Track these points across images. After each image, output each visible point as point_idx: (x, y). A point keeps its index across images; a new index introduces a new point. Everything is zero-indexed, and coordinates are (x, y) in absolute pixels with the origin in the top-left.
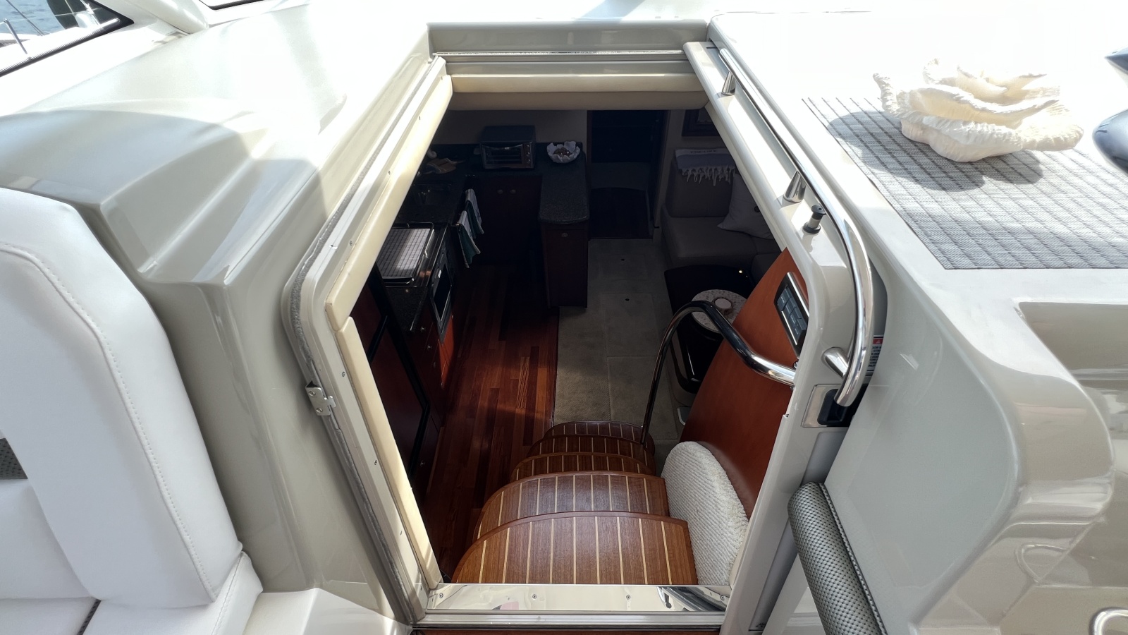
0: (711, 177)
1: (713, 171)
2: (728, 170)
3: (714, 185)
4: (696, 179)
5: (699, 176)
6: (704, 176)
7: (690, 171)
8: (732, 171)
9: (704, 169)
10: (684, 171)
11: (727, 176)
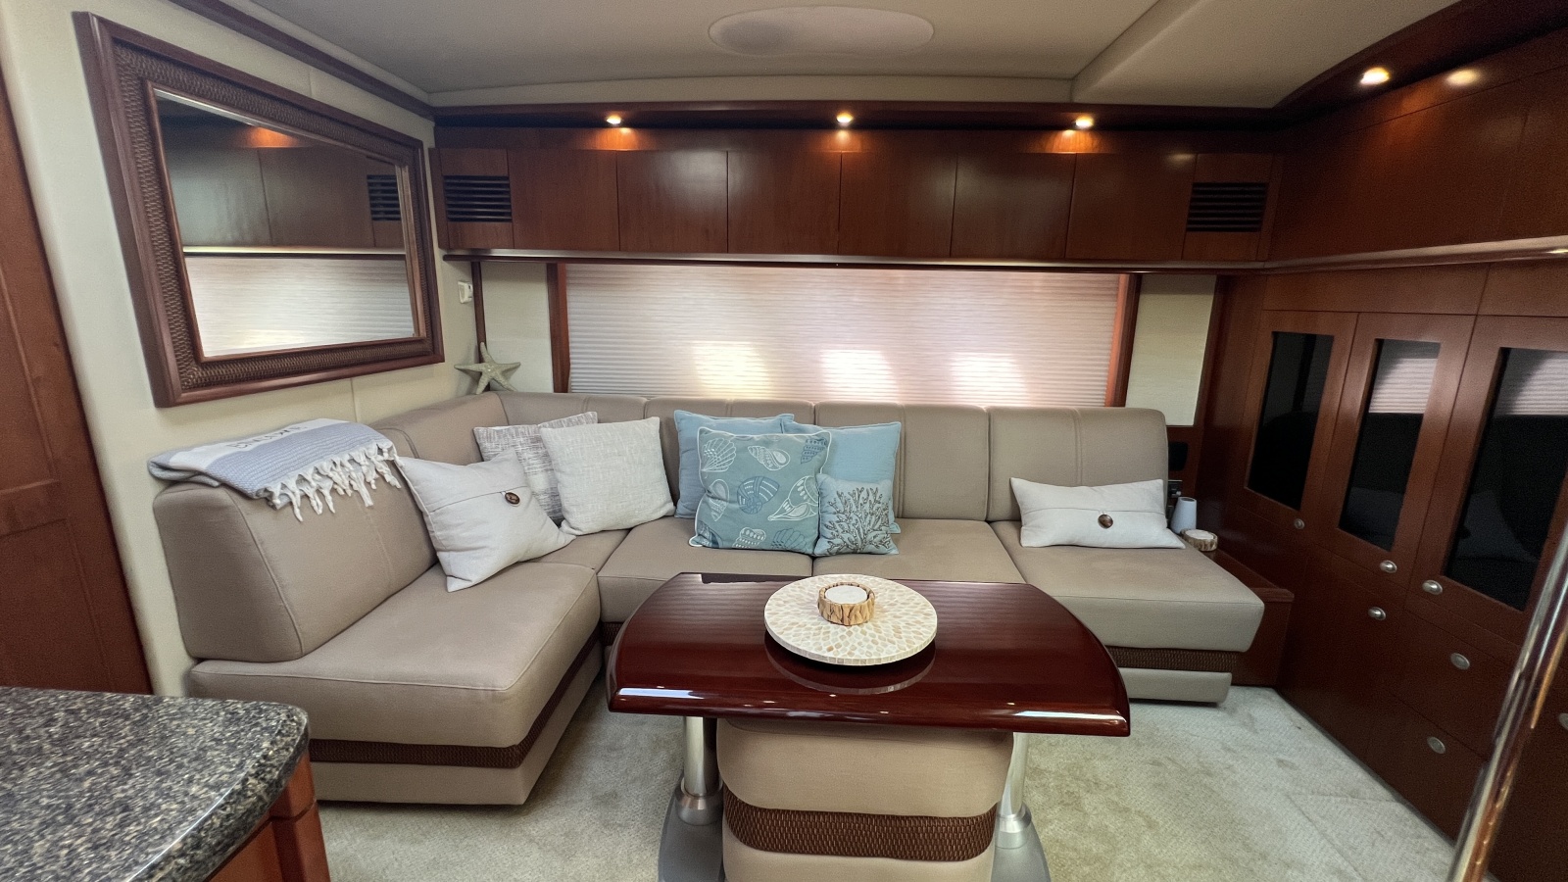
0: (351, 485)
1: (348, 465)
2: (380, 451)
3: (369, 502)
4: (316, 501)
5: (319, 491)
6: (333, 491)
7: (292, 484)
8: (390, 450)
9: (326, 466)
10: (277, 490)
11: (385, 470)
